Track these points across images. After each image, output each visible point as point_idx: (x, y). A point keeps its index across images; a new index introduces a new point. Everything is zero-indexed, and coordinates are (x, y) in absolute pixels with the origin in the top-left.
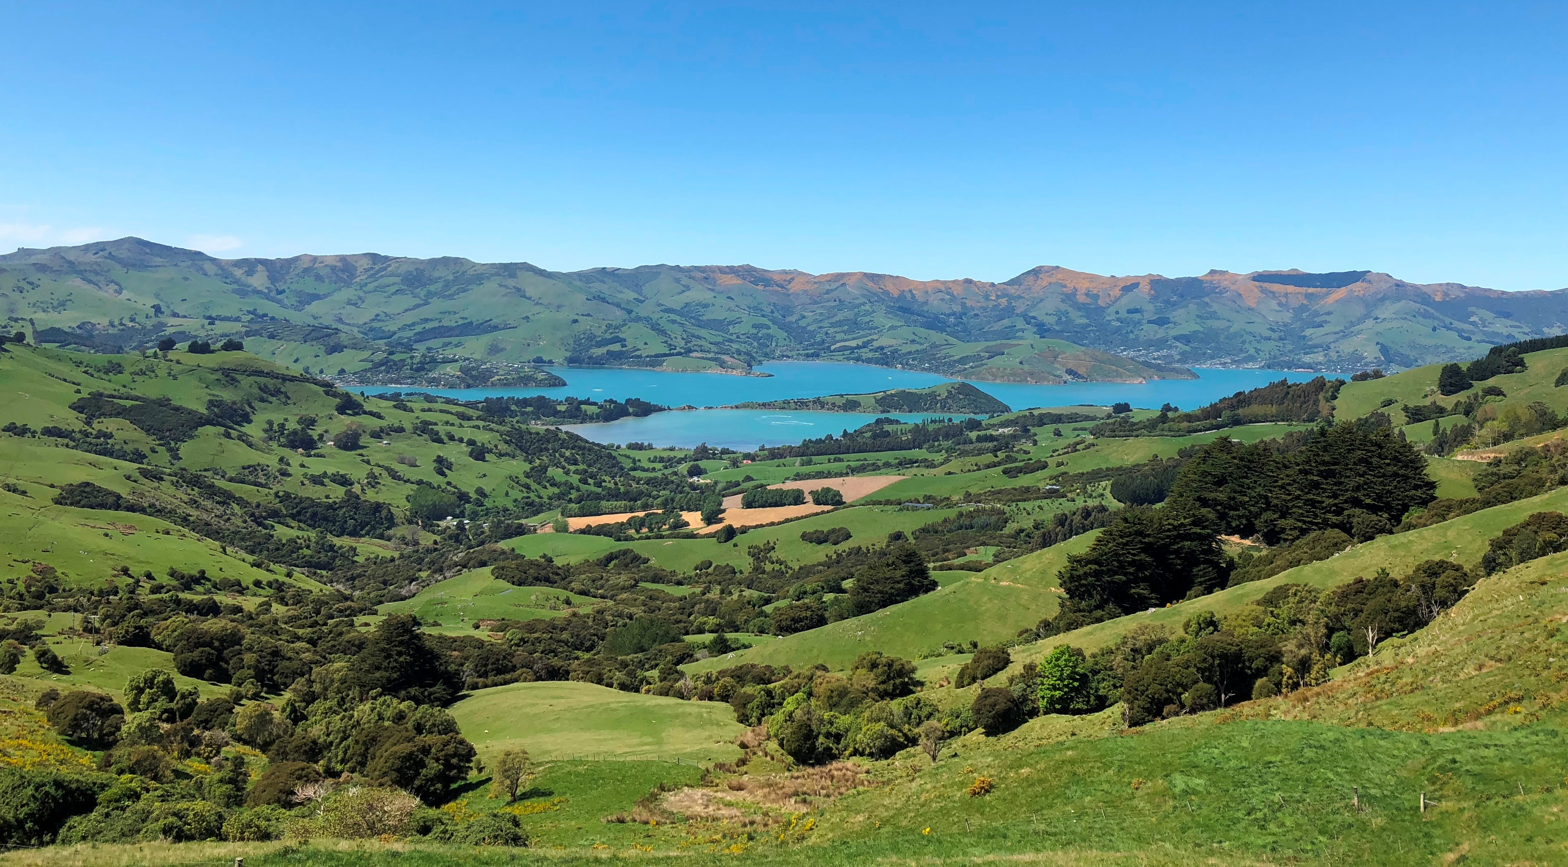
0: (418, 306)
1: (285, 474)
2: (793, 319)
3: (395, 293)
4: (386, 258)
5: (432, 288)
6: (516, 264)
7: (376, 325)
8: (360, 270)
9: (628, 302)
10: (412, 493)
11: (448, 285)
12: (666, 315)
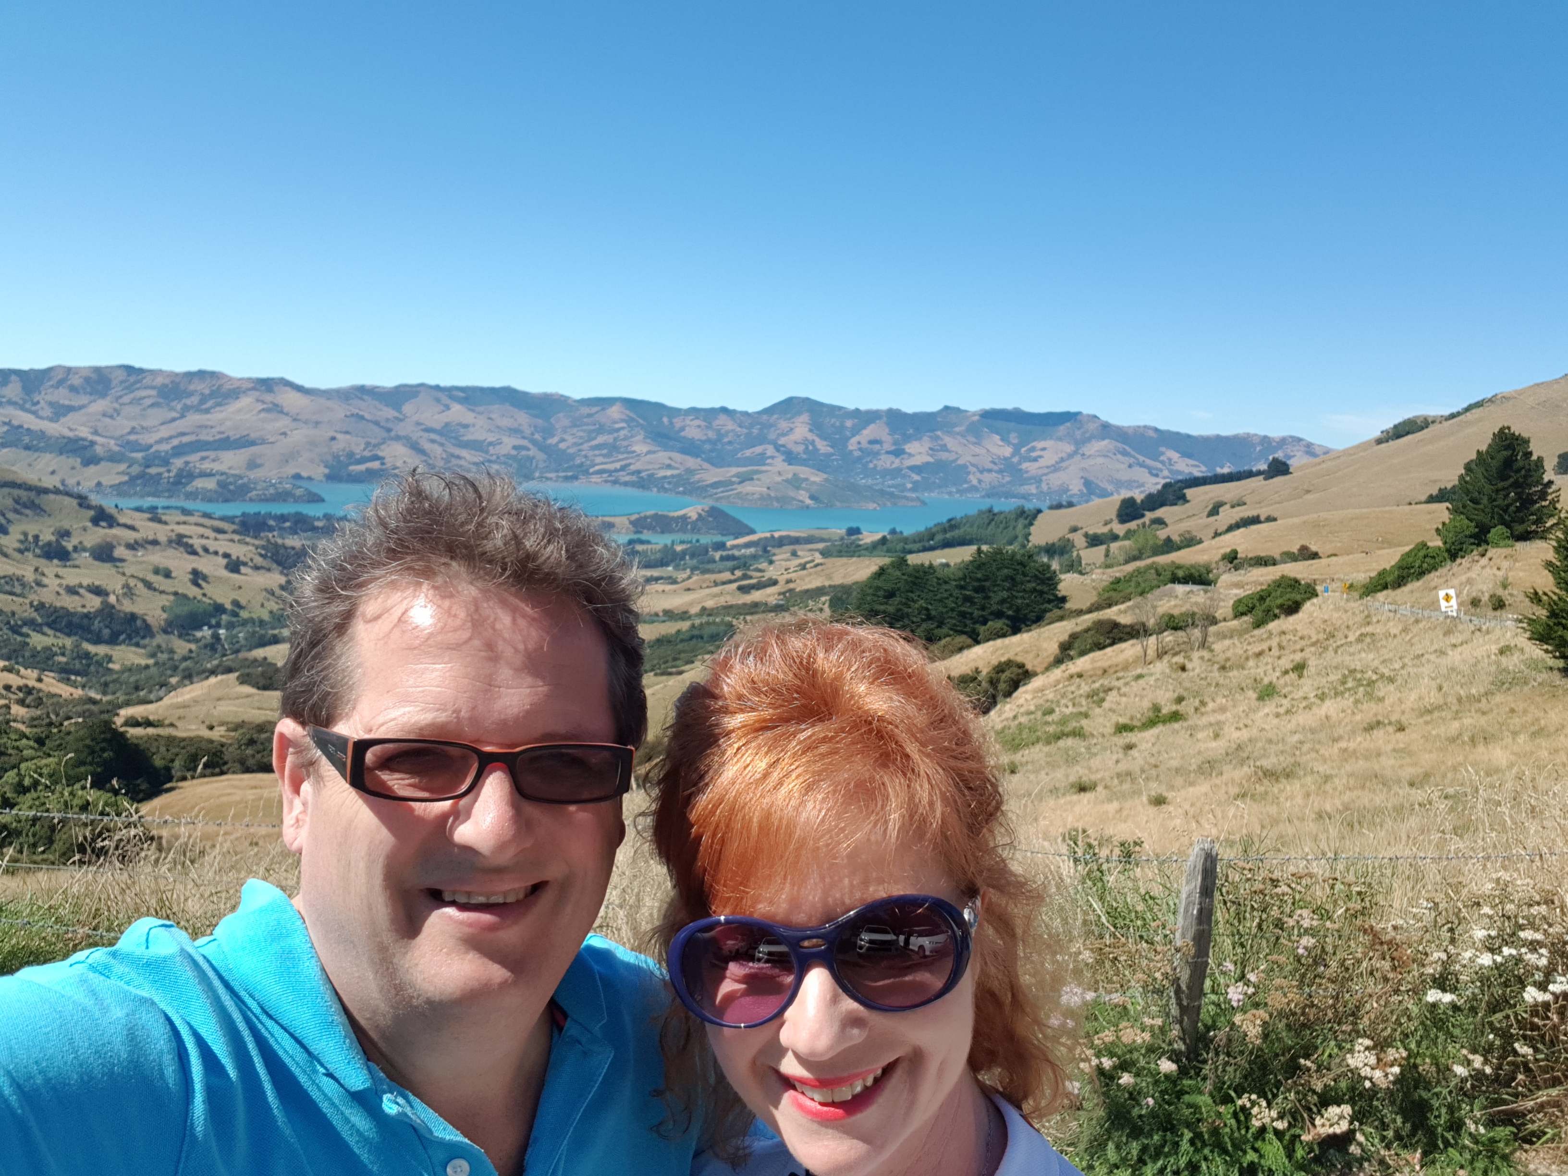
0: (174, 420)
1: (39, 584)
2: (553, 441)
3: (151, 406)
4: (141, 371)
5: (188, 402)
6: (272, 379)
7: (132, 437)
8: (114, 382)
9: (388, 420)
10: (167, 604)
11: (204, 399)
12: (426, 435)
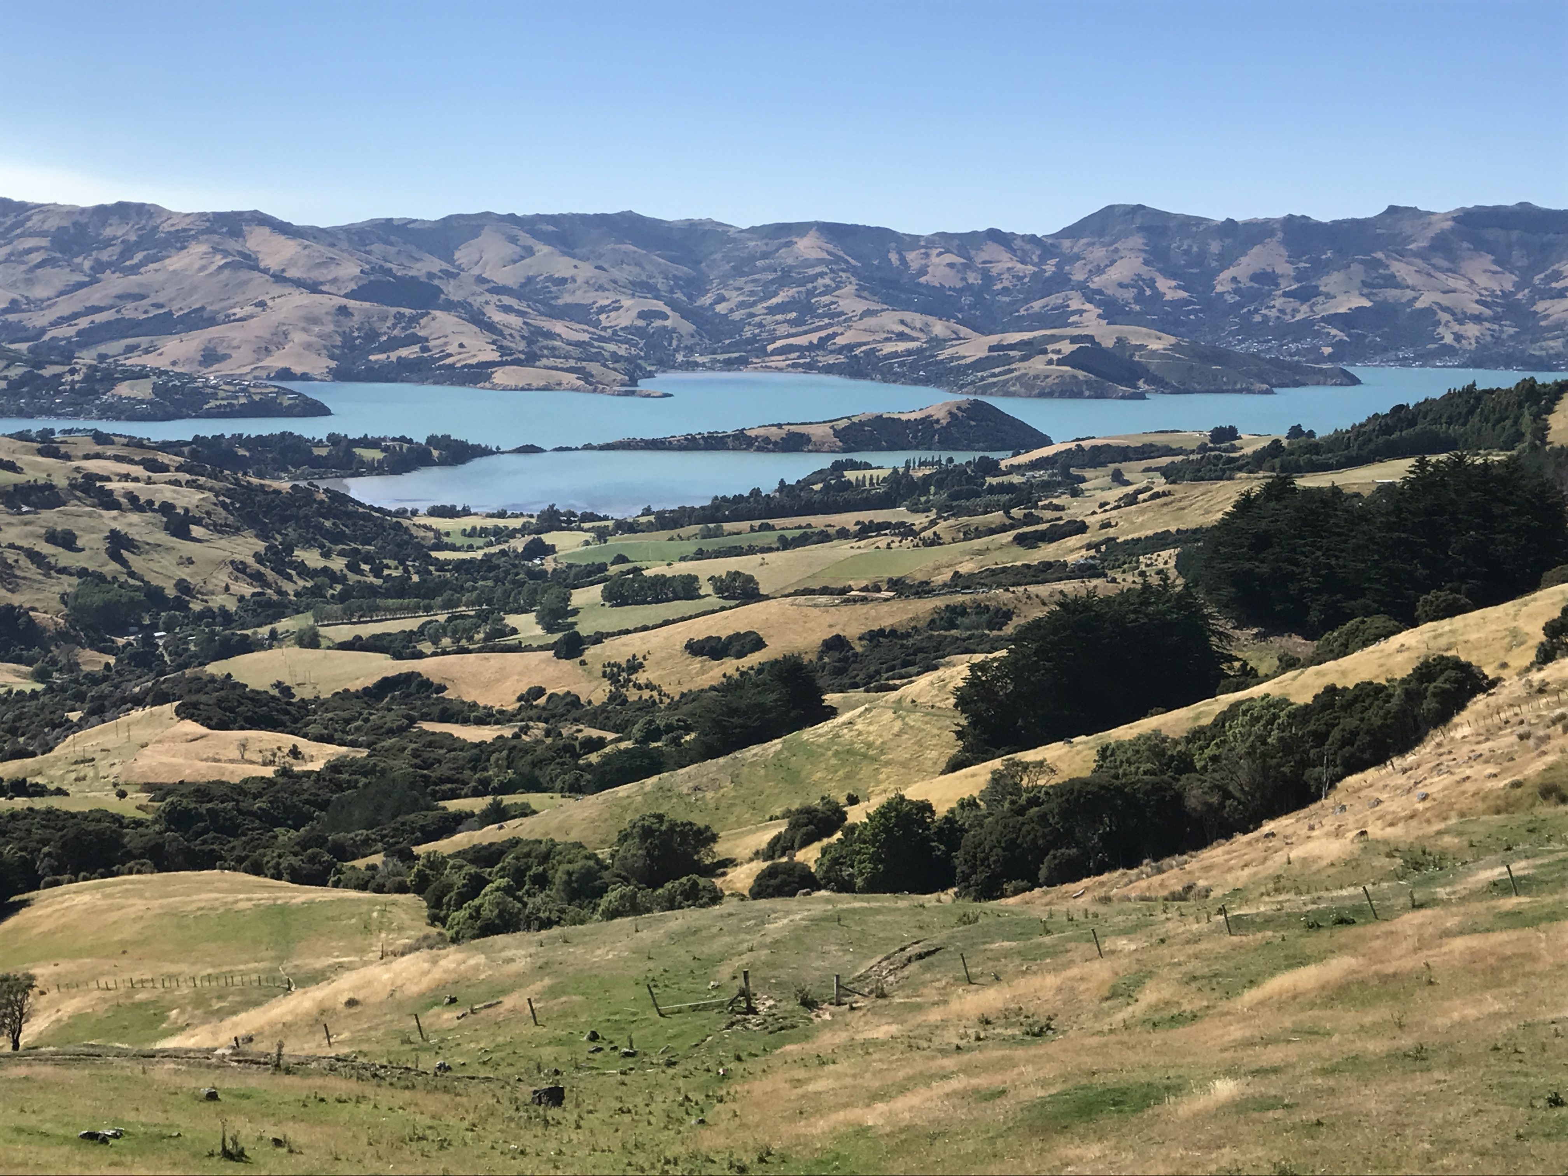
0: (80, 286)
2: (707, 300)
3: (40, 265)
4: (23, 207)
5: (104, 256)
6: (241, 213)
7: (13, 317)
10: (71, 590)
11: (128, 250)
12: (494, 298)
